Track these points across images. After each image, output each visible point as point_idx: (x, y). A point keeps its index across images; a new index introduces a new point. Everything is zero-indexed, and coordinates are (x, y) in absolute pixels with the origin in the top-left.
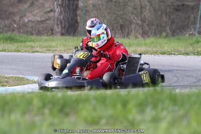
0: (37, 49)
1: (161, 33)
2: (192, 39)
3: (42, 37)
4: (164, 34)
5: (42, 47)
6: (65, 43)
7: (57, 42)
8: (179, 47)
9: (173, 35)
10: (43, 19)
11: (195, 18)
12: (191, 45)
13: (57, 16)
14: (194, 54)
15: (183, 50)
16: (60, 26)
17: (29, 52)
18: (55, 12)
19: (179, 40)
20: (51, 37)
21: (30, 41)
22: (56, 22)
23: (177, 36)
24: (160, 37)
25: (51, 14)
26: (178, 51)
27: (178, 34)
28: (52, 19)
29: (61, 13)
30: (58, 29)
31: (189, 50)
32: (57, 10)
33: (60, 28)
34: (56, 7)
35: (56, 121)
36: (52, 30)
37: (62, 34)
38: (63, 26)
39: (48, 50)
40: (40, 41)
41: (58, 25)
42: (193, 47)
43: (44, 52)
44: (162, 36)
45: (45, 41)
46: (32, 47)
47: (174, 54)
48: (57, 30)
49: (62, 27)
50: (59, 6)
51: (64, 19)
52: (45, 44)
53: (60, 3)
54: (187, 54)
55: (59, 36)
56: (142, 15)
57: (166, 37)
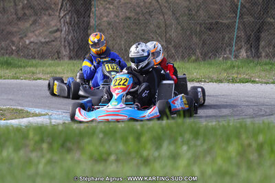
0: (39, 76)
1: (189, 56)
2: (226, 63)
3: (45, 61)
4: (194, 58)
6: (73, 68)
7: (63, 67)
8: (211, 74)
9: (204, 59)
10: (47, 40)
11: (231, 39)
12: (225, 70)
14: (229, 81)
15: (215, 76)
16: (67, 47)
17: (30, 79)
18: (61, 31)
19: (211, 64)
20: (56, 61)
21: (30, 66)
22: (63, 43)
24: (188, 60)
25: (58, 34)
26: (209, 78)
27: (210, 58)
28: (59, 40)
29: (69, 32)
30: (65, 52)
31: (223, 77)
33: (68, 51)
35: (56, 157)
36: (58, 53)
37: (71, 58)
38: (72, 48)
40: (43, 66)
41: (65, 47)
42: (227, 73)
45: (50, 66)
46: (33, 73)
47: (205, 82)
48: (64, 53)
49: (70, 49)
50: (66, 24)
51: (72, 39)
54: (220, 81)
55: (66, 60)
56: (168, 36)
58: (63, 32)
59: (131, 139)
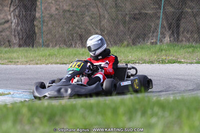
1: (122, 42)
4: (126, 43)
5: (3, 59)
6: (26, 54)
7: (17, 54)
12: (155, 53)
13: (15, 27)
14: (159, 62)
15: (147, 58)
16: (17, 37)
22: (13, 33)
23: (139, 45)
24: (121, 46)
26: (142, 60)
29: (18, 25)
30: (15, 40)
31: (154, 59)
32: (14, 21)
33: (18, 40)
34: (13, 18)
37: (20, 46)
38: (21, 37)
39: (10, 62)
41: (15, 36)
42: (157, 56)
43: (6, 64)
44: (123, 45)
47: (139, 63)
48: (15, 42)
50: (15, 17)
52: (6, 56)
53: (17, 13)
54: (152, 62)
55: (17, 48)
57: (128, 45)
58: (13, 24)
59: (109, 113)
